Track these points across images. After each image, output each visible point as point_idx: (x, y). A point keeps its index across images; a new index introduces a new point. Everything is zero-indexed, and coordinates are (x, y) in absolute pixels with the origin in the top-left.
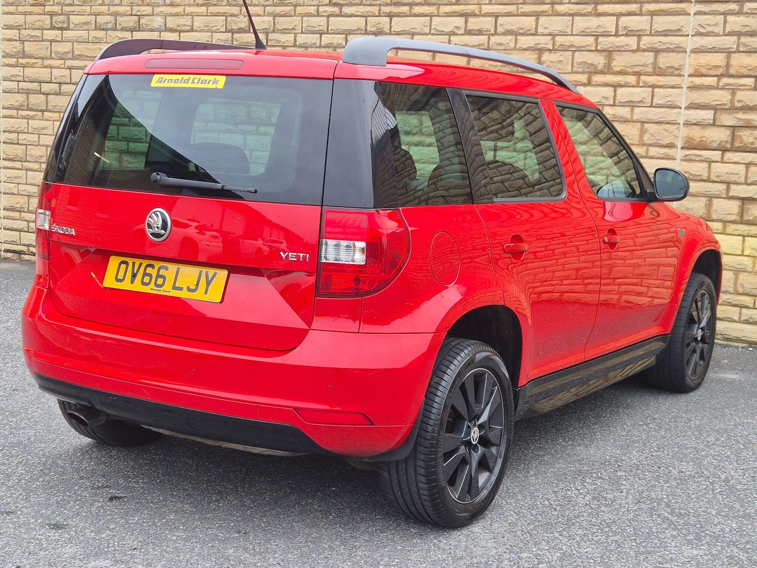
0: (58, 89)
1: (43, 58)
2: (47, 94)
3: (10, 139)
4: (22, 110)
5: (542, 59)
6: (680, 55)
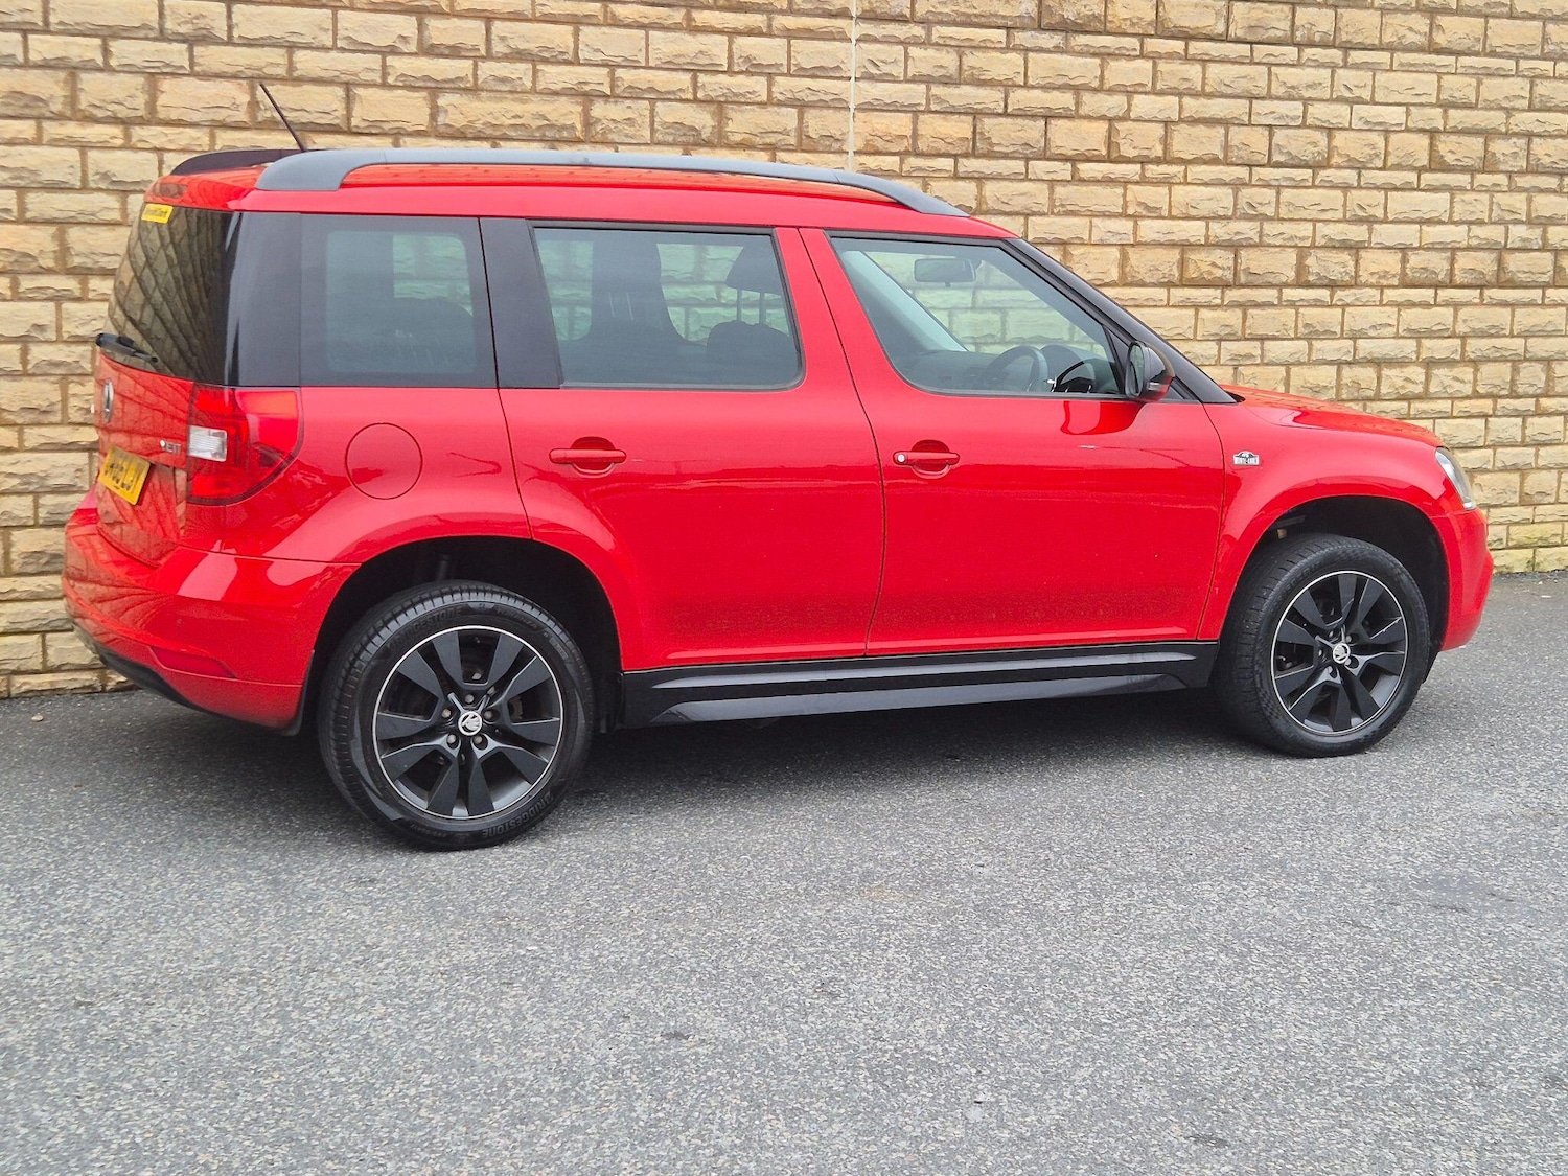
5: (593, 113)
6: (840, 115)
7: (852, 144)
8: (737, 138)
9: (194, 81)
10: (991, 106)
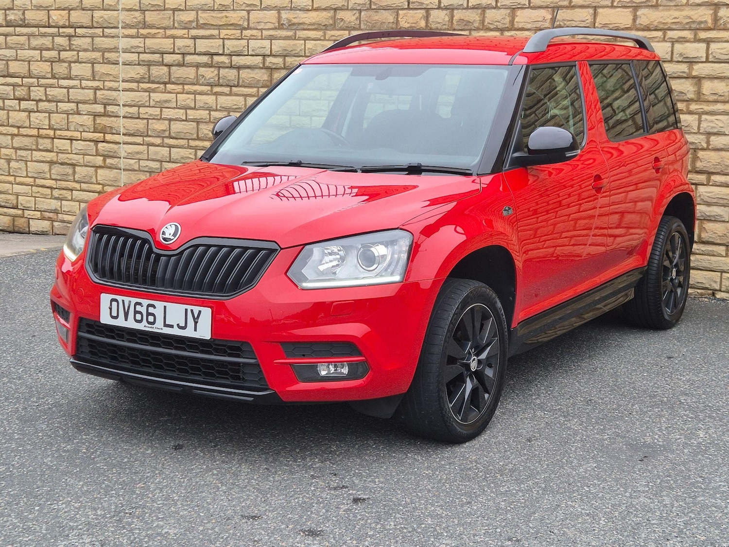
0: (181, 59)
1: (165, 28)
2: (169, 66)
3: (130, 113)
4: (143, 83)
5: (719, 14)
9: (530, 10)
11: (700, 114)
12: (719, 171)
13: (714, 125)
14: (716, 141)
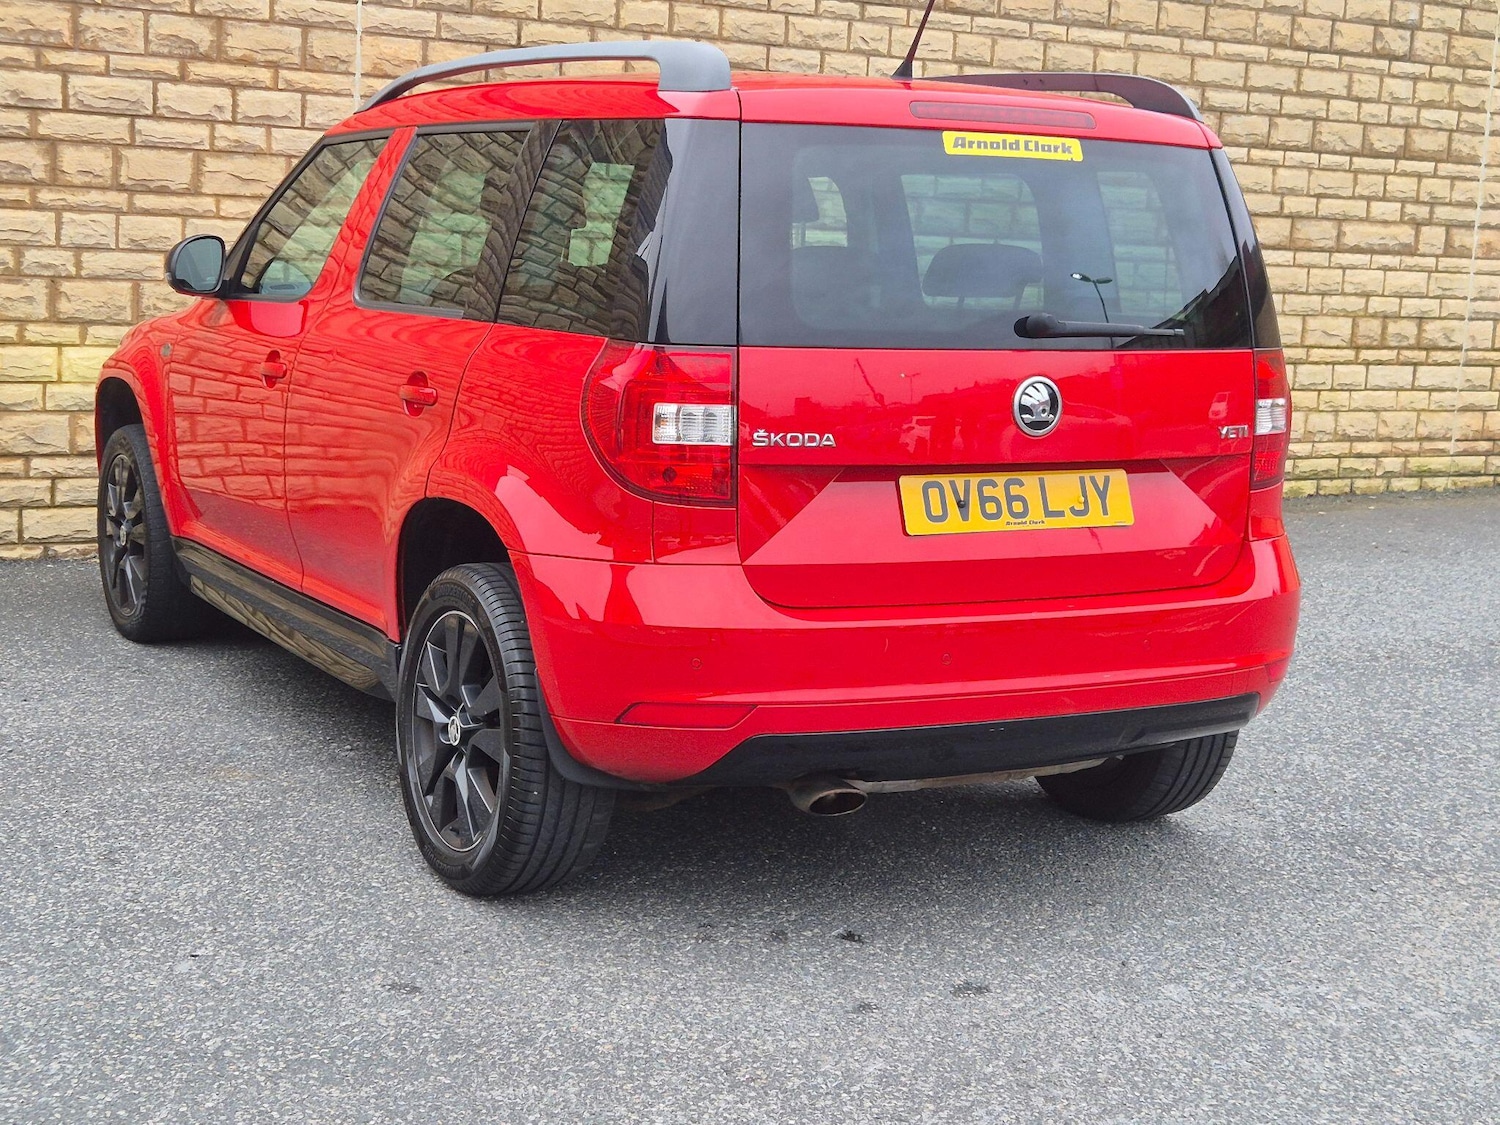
5: (81, 21)
6: (347, 37)
7: (359, 66)
8: (238, 54)
10: (504, 37)
11: (58, 211)
12: (104, 317)
13: (91, 232)
14: (93, 262)
